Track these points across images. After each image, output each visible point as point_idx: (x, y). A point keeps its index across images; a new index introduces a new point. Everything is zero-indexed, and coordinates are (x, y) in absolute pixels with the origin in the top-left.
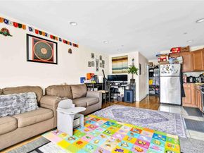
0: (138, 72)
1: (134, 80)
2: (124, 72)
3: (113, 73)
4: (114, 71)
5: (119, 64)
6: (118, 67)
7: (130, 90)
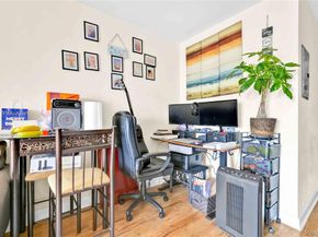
0: (295, 84)
1: (272, 123)
2: (228, 91)
3: (189, 97)
4: (194, 90)
5: (208, 65)
6: (207, 75)
7: (247, 170)
